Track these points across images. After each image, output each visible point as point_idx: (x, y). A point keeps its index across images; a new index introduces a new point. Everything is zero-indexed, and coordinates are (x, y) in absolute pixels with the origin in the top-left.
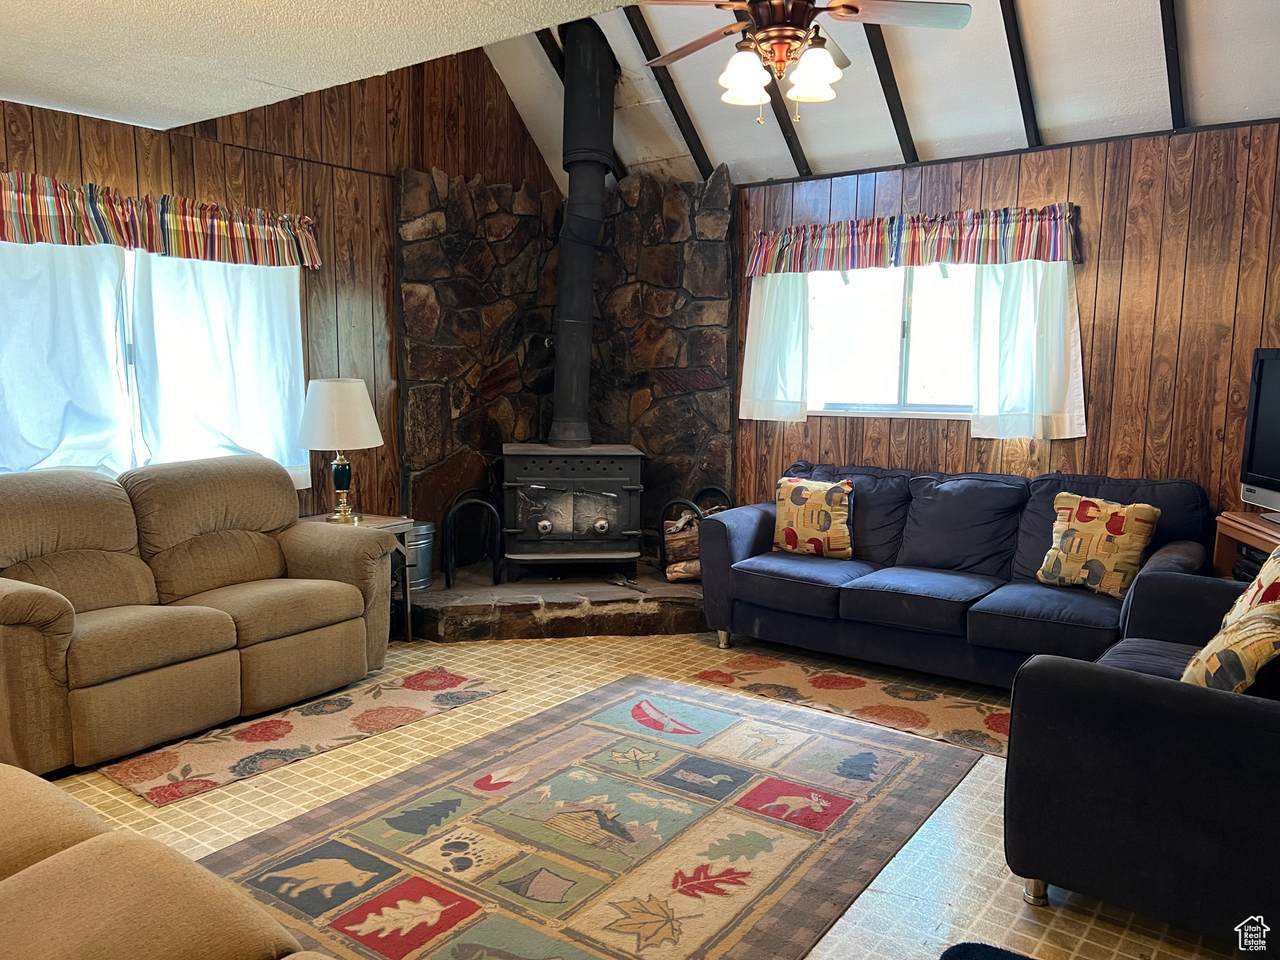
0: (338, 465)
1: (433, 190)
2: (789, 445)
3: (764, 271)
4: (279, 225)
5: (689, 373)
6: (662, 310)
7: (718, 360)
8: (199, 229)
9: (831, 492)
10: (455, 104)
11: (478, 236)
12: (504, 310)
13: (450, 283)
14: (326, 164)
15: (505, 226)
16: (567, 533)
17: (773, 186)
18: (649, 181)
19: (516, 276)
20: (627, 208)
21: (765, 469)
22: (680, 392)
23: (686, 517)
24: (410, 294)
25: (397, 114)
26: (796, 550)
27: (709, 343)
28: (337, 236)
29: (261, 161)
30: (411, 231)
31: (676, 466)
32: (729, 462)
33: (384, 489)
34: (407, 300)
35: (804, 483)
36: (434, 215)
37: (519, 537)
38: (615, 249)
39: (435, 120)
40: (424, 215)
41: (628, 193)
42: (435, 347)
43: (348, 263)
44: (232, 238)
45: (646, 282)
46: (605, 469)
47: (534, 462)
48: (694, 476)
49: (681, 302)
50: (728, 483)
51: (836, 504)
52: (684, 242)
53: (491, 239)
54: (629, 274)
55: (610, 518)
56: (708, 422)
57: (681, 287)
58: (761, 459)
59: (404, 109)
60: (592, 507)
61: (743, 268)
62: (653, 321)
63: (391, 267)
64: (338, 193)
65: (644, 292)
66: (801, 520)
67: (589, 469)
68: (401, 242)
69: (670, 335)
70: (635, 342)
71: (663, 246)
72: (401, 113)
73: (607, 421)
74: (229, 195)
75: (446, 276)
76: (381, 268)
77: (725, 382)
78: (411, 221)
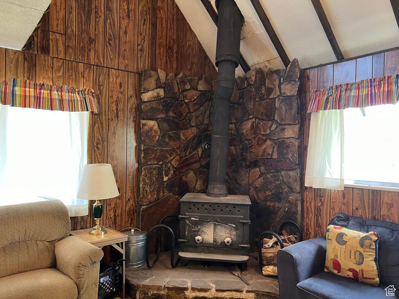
0: (96, 206)
1: (158, 79)
2: (334, 202)
3: (317, 109)
4: (77, 93)
5: (278, 161)
6: (265, 131)
7: (293, 156)
8: (32, 94)
9: (363, 239)
10: (172, 43)
11: (180, 99)
12: (192, 132)
13: (165, 120)
14: (106, 67)
15: (193, 95)
16: (210, 243)
17: (322, 67)
18: (259, 72)
19: (198, 117)
20: (249, 85)
21: (320, 214)
22: (273, 171)
23: (274, 239)
24: (144, 125)
25: (143, 46)
26: (340, 274)
27: (288, 147)
28: (110, 99)
29: (72, 65)
30: (146, 97)
31: (272, 208)
32: (299, 208)
33: (129, 214)
34: (143, 128)
35: (344, 230)
36: (158, 90)
37: (186, 244)
38: (244, 103)
39: (162, 50)
40: (153, 90)
41: (250, 78)
42: (156, 148)
43: (115, 111)
44: (51, 99)
45: (258, 118)
46: (230, 211)
47: (194, 205)
48: (281, 214)
49: (274, 126)
50: (299, 219)
51: (366, 247)
52: (276, 98)
53: (187, 101)
54: (249, 115)
55: (233, 237)
56: (288, 186)
57: (274, 119)
58: (318, 209)
59: (146, 45)
60: (223, 230)
61: (306, 109)
62: (260, 136)
63: (137, 113)
64: (111, 80)
65: (257, 122)
66: (343, 255)
67: (222, 210)
68: (141, 102)
69: (268, 142)
70: (252, 146)
71: (265, 101)
72: (145, 46)
73: (239, 183)
74: (54, 80)
75: (163, 117)
76: (132, 113)
77: (297, 167)
78: (146, 92)
